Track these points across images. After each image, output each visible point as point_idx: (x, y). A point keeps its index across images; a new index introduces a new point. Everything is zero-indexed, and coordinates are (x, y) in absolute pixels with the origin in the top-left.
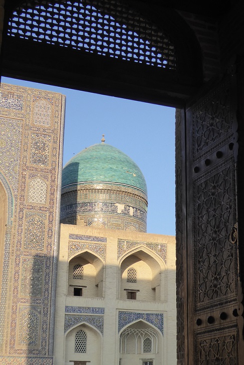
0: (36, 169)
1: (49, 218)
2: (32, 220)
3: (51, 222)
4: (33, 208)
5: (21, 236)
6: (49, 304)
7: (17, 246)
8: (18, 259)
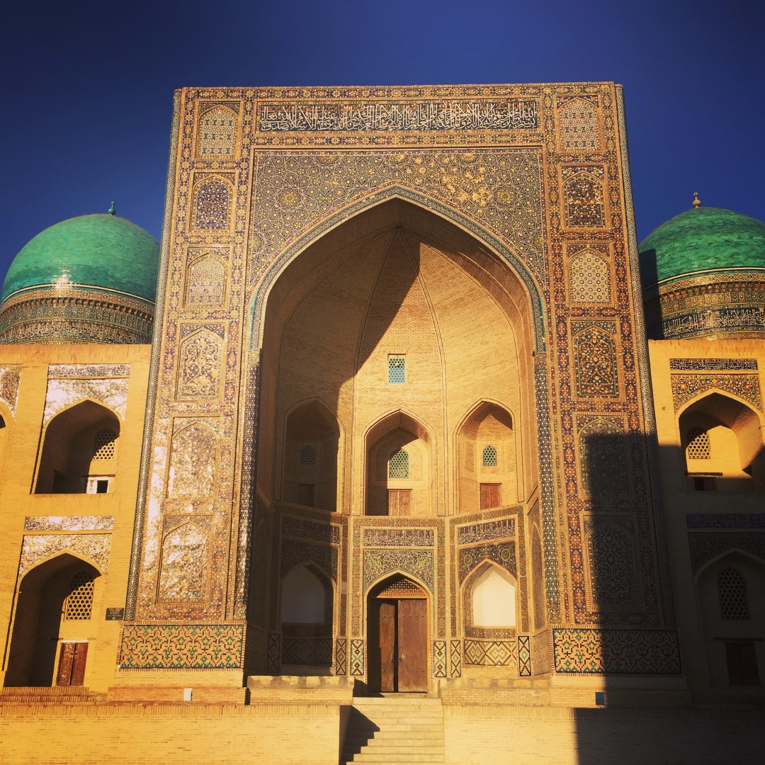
0: (581, 236)
1: (622, 330)
2: (586, 337)
3: (627, 337)
4: (585, 312)
5: (566, 371)
6: (649, 511)
7: (561, 393)
8: (567, 418)
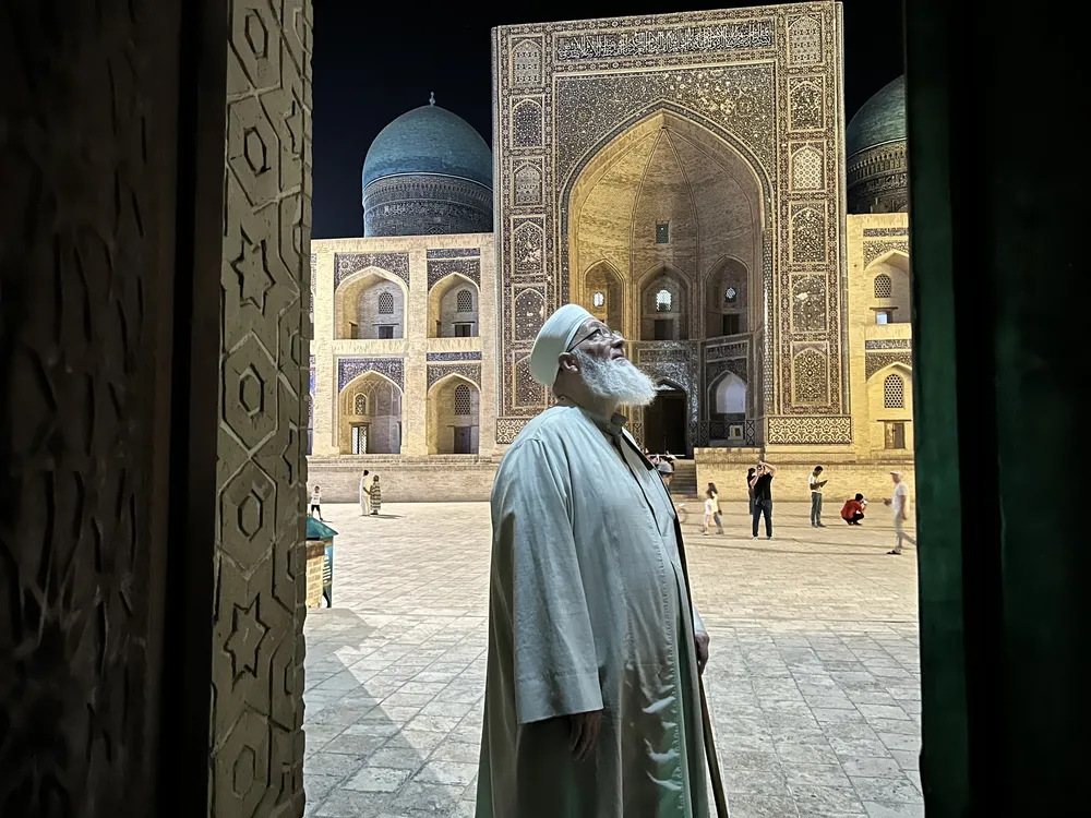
0: (802, 136)
1: (828, 210)
2: (802, 216)
3: (832, 215)
4: (802, 197)
5: (786, 242)
6: (839, 340)
8: (785, 277)
